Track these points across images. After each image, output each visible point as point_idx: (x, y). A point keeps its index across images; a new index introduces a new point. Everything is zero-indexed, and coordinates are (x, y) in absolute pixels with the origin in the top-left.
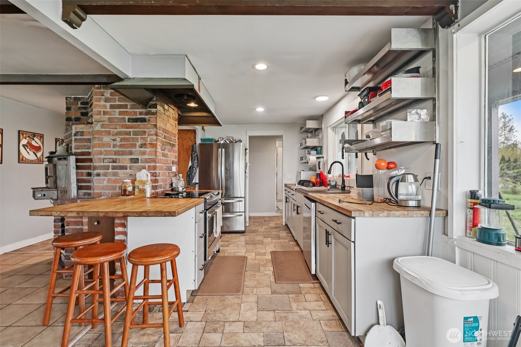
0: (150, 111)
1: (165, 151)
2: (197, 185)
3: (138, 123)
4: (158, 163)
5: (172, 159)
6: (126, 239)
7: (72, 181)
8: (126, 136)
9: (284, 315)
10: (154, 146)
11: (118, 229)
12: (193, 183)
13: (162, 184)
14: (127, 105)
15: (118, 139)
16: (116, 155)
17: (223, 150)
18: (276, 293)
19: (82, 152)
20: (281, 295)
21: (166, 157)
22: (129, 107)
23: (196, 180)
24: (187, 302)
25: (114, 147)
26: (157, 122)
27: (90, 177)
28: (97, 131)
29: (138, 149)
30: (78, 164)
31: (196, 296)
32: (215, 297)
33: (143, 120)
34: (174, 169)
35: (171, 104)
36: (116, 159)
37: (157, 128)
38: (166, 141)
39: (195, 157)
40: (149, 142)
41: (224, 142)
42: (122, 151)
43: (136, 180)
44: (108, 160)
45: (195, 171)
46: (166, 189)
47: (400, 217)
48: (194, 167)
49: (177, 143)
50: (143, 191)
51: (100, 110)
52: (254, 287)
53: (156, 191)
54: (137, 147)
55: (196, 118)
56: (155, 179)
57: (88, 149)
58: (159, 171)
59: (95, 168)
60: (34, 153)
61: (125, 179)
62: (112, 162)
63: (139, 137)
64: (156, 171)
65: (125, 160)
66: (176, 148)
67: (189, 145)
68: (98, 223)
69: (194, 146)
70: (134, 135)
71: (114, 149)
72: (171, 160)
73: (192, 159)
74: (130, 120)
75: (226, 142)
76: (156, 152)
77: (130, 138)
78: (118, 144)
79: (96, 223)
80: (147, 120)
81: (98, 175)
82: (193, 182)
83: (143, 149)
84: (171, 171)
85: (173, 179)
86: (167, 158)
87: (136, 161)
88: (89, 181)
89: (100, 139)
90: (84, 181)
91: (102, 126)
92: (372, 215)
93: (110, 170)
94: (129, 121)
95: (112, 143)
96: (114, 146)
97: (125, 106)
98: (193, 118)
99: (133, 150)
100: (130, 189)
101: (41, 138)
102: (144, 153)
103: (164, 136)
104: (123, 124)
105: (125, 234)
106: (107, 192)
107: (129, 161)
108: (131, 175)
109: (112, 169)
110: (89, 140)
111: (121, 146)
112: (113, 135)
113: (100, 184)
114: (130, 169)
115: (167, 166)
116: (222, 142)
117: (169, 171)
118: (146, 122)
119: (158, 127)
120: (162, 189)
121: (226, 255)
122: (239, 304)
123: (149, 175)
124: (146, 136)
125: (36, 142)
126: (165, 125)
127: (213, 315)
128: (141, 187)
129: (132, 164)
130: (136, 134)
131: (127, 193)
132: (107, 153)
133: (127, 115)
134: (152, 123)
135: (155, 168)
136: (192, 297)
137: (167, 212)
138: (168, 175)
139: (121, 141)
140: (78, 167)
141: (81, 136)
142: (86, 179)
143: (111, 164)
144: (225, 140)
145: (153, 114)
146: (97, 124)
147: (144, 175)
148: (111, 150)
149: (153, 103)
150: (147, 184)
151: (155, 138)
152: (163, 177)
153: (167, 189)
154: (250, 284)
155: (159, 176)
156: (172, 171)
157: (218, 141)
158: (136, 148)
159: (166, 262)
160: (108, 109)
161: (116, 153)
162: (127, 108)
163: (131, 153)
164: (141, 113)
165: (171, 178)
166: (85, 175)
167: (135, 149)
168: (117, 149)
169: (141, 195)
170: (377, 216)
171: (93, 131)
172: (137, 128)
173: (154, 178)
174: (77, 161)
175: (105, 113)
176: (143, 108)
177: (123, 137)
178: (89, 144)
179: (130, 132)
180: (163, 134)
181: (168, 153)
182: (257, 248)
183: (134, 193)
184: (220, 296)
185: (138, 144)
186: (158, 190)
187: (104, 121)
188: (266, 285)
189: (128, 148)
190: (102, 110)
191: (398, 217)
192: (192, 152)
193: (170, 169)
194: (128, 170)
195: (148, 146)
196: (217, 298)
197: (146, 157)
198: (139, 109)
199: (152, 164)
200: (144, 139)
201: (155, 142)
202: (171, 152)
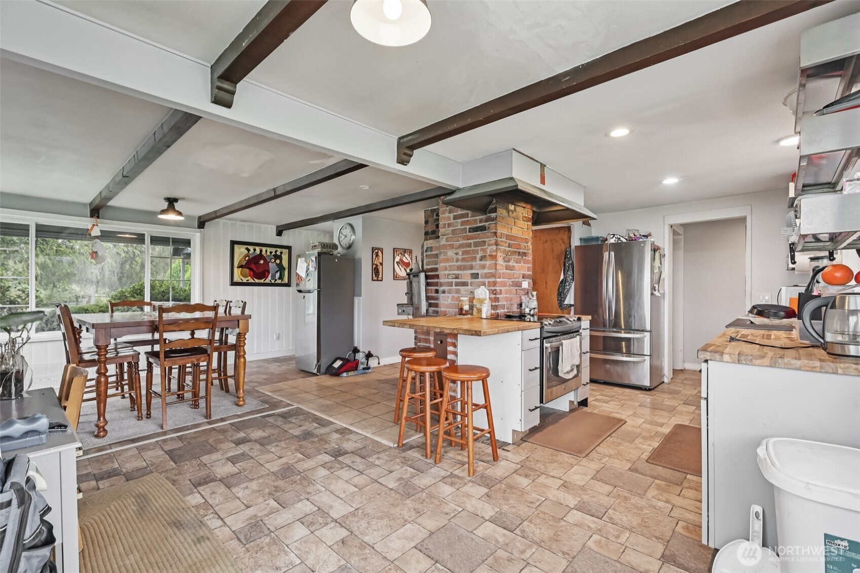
0: (490, 216)
1: (510, 263)
2: (572, 308)
3: (478, 233)
4: (500, 278)
5: (523, 272)
6: (456, 359)
7: (422, 298)
8: (468, 249)
9: (626, 494)
10: (493, 257)
11: (450, 348)
12: (567, 305)
13: (505, 303)
14: (468, 214)
15: (460, 253)
16: (458, 270)
17: (613, 254)
18: (637, 471)
19: (431, 268)
20: (641, 476)
21: (511, 270)
22: (470, 215)
23: (570, 299)
24: (513, 444)
25: (456, 262)
26: (498, 228)
27: (437, 295)
28: (443, 245)
29: (478, 262)
30: (429, 281)
31: (526, 441)
32: (547, 449)
33: (483, 229)
34: (525, 284)
35: (520, 201)
36: (458, 274)
37: (496, 236)
38: (513, 249)
39: (569, 267)
40: (488, 253)
41: (615, 241)
42: (463, 265)
43: (474, 297)
44: (452, 275)
45: (568, 287)
46: (512, 310)
47: (801, 370)
48: (568, 281)
49: (531, 250)
50: (480, 311)
51: (445, 222)
52: (607, 456)
53: (496, 311)
54: (478, 259)
55: (558, 213)
56: (495, 298)
57: (436, 264)
58: (501, 288)
59: (441, 284)
60: (405, 269)
61: (462, 297)
62: (455, 278)
63: (479, 248)
64: (496, 288)
65: (466, 275)
66: (530, 258)
67: (561, 249)
68: (441, 342)
69: (567, 251)
70: (474, 247)
71: (457, 264)
72: (520, 273)
73: (564, 270)
74: (471, 230)
75: (620, 240)
76: (496, 264)
77: (471, 250)
78: (460, 257)
79: (439, 342)
80: (487, 228)
81: (444, 292)
82: (566, 302)
83: (483, 262)
84: (520, 288)
85: (522, 298)
86: (513, 272)
87: (475, 276)
88: (437, 298)
89: (445, 254)
90: (433, 298)
91: (447, 240)
92: (739, 360)
93: (454, 287)
94: (470, 232)
95: (455, 257)
96: (457, 260)
97: (466, 215)
98: (554, 213)
99: (474, 263)
100: (466, 307)
101: (410, 254)
102: (483, 267)
103: (508, 244)
104: (465, 236)
105: (455, 354)
106: (451, 310)
107: (469, 277)
108: (472, 292)
109: (455, 286)
110: (436, 256)
111: (463, 260)
112: (456, 248)
113: (445, 302)
114: (471, 286)
115: (513, 282)
116: (612, 241)
117: (516, 288)
118: (485, 230)
119: (499, 234)
120: (506, 310)
121: (595, 412)
122: (572, 464)
123: (488, 292)
124: (486, 247)
125: (407, 258)
126: (509, 229)
127: (533, 463)
128: (478, 306)
129: (473, 280)
130: (476, 245)
131: (464, 312)
132: (451, 268)
133: (468, 225)
134: (492, 231)
135: (495, 284)
136: (521, 442)
137: (474, 331)
138: (515, 292)
139: (463, 254)
140: (428, 284)
141: (431, 251)
142: (434, 296)
143: (454, 280)
144: (619, 237)
145: (495, 219)
146: (443, 238)
147: (482, 293)
148: (454, 265)
149: (493, 207)
150: (485, 303)
151: (495, 249)
152: (507, 296)
153: (514, 310)
154: (603, 451)
155: (501, 294)
156: (523, 287)
157: (606, 240)
158: (476, 261)
159: (471, 381)
160: (452, 221)
161: (459, 268)
162: (468, 217)
163: (471, 268)
164: (481, 221)
165: (521, 297)
166: (433, 291)
167: (476, 263)
168: (459, 263)
169: (478, 315)
170: (748, 363)
171: (439, 246)
172: (477, 239)
173: (494, 296)
174: (427, 277)
175: (449, 225)
176: (482, 215)
177: (464, 249)
178: (436, 259)
179: (471, 243)
180: (506, 242)
181: (515, 264)
182: (656, 415)
183: (473, 312)
184: (554, 451)
185: (478, 256)
186: (499, 311)
187: (448, 234)
188: (628, 459)
189: (468, 261)
190: (447, 222)
191: (799, 369)
192: (565, 259)
193: (519, 285)
194: (469, 287)
195: (488, 258)
196: (548, 452)
197: (486, 271)
198: (479, 216)
199: (492, 280)
200: (484, 250)
201: (495, 254)
202: (520, 263)
